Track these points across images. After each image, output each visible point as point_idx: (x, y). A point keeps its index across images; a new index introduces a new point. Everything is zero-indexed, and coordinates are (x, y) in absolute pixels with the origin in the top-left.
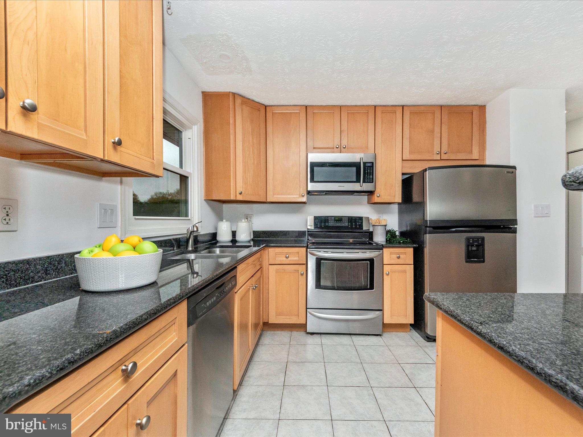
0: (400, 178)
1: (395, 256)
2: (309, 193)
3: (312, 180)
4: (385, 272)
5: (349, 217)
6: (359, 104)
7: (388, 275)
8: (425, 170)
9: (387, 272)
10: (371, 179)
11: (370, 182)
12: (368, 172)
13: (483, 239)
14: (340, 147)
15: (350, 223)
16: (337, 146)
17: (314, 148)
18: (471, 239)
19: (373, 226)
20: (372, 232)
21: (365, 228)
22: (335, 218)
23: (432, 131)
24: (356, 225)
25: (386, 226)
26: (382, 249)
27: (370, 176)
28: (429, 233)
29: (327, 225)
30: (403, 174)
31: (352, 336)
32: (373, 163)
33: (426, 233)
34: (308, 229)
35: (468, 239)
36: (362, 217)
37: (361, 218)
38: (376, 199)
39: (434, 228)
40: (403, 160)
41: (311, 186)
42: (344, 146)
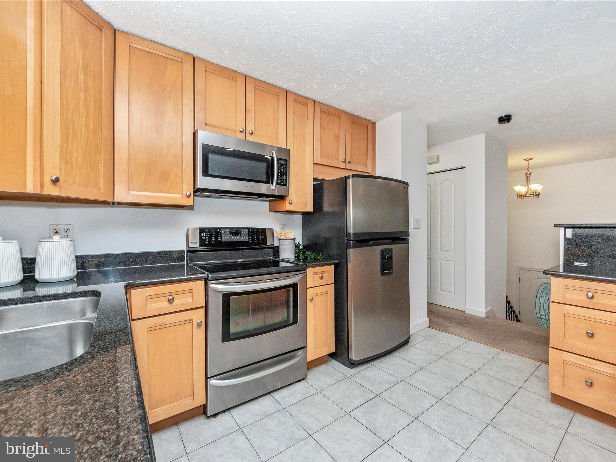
0: (311, 184)
1: (318, 276)
2: (197, 191)
3: (206, 173)
4: (309, 297)
5: (249, 229)
6: (269, 81)
7: (311, 300)
8: (348, 177)
9: (311, 298)
10: (285, 181)
11: (283, 185)
12: (281, 171)
13: (391, 250)
14: (244, 131)
15: (250, 237)
16: (241, 130)
17: (206, 124)
18: (384, 251)
19: (280, 239)
20: (278, 247)
21: (269, 243)
22: (230, 230)
23: (339, 137)
24: (258, 239)
25: (294, 239)
26: (305, 270)
27: (283, 177)
28: (353, 248)
29: (220, 240)
30: (315, 180)
31: (272, 394)
32: (286, 160)
33: (349, 248)
34: (189, 247)
35: (382, 251)
36: (266, 229)
37: (264, 231)
38: (288, 207)
39: (358, 241)
40: (314, 163)
41: (204, 182)
42: (251, 132)
